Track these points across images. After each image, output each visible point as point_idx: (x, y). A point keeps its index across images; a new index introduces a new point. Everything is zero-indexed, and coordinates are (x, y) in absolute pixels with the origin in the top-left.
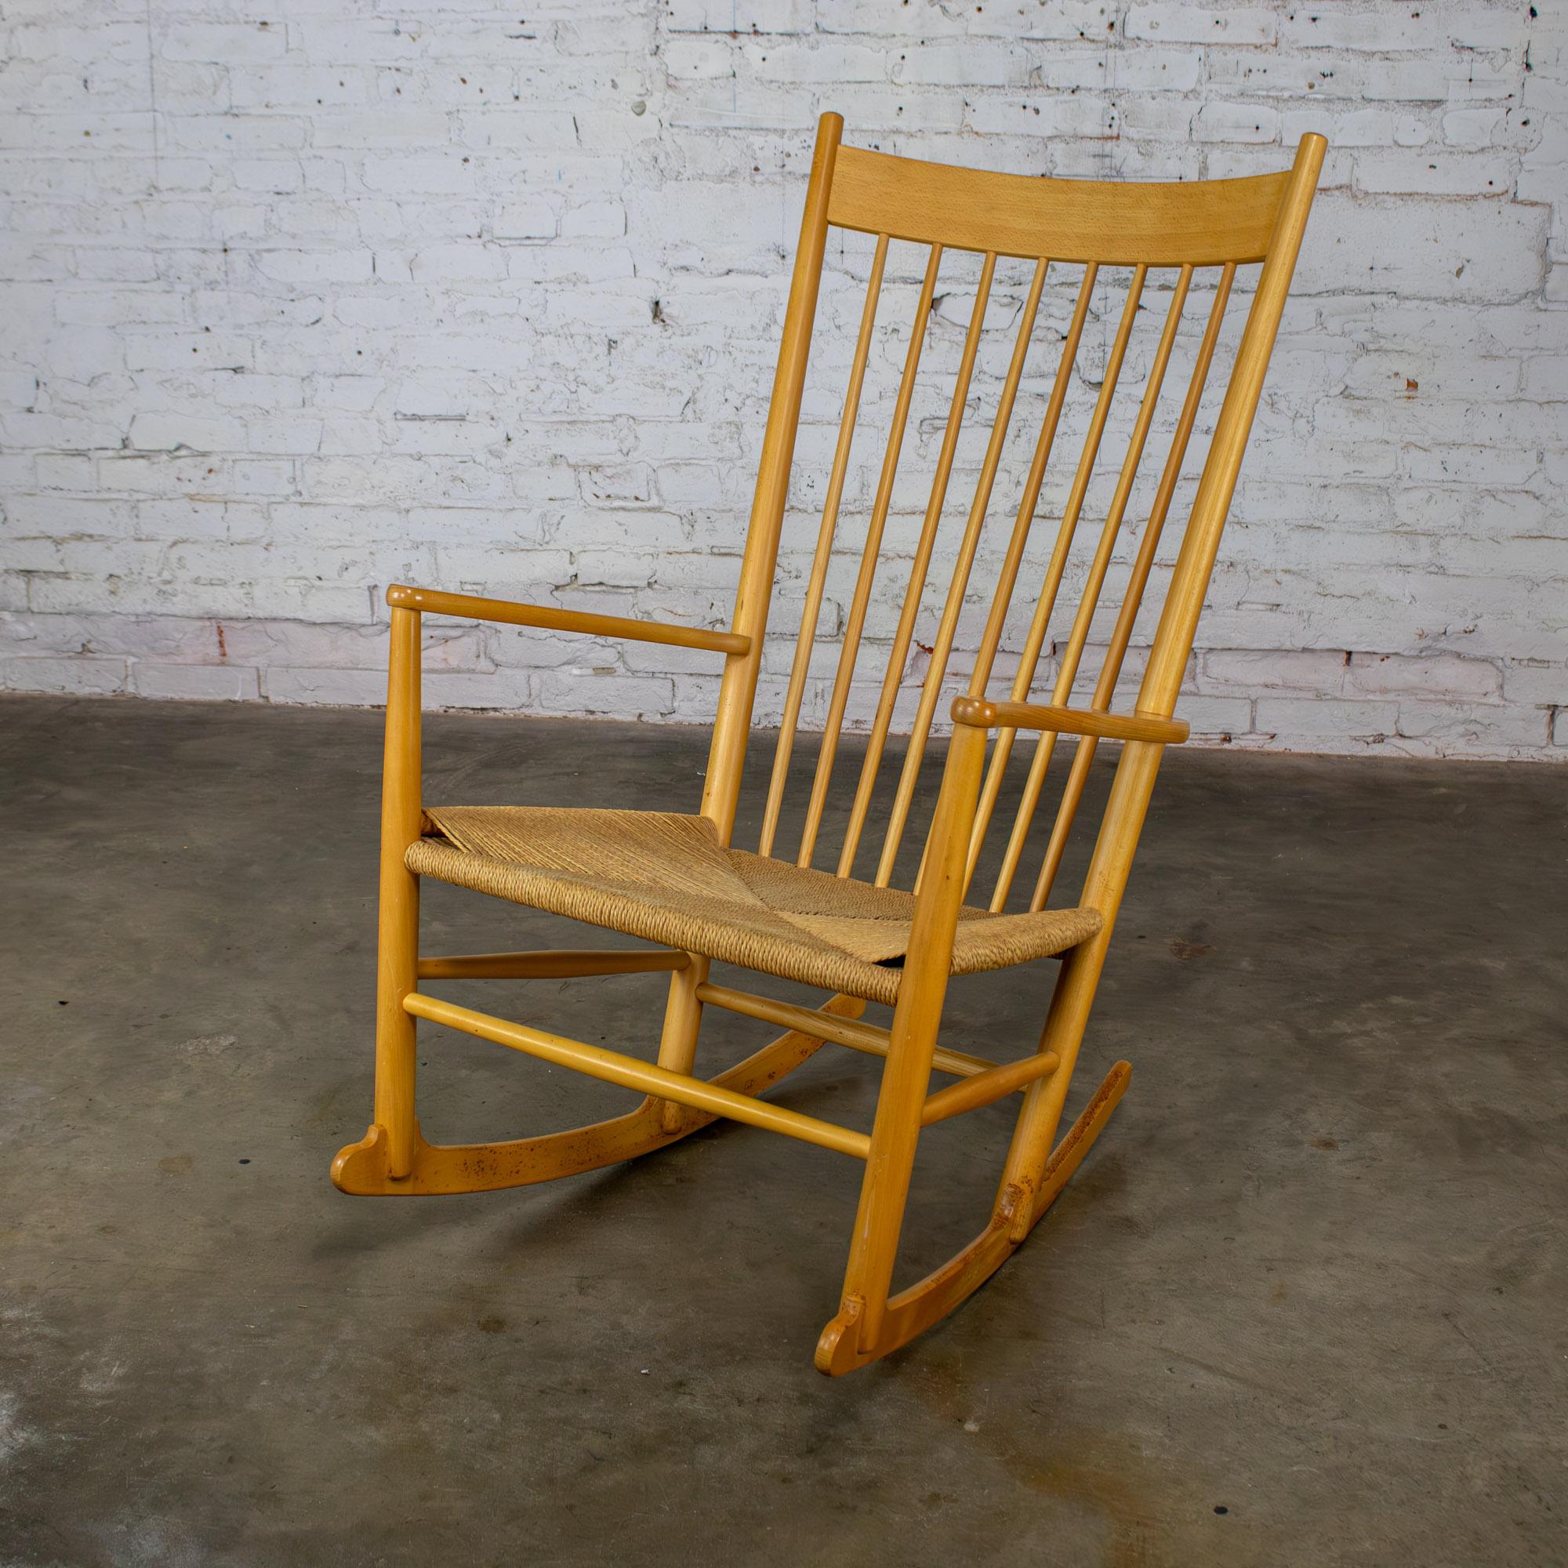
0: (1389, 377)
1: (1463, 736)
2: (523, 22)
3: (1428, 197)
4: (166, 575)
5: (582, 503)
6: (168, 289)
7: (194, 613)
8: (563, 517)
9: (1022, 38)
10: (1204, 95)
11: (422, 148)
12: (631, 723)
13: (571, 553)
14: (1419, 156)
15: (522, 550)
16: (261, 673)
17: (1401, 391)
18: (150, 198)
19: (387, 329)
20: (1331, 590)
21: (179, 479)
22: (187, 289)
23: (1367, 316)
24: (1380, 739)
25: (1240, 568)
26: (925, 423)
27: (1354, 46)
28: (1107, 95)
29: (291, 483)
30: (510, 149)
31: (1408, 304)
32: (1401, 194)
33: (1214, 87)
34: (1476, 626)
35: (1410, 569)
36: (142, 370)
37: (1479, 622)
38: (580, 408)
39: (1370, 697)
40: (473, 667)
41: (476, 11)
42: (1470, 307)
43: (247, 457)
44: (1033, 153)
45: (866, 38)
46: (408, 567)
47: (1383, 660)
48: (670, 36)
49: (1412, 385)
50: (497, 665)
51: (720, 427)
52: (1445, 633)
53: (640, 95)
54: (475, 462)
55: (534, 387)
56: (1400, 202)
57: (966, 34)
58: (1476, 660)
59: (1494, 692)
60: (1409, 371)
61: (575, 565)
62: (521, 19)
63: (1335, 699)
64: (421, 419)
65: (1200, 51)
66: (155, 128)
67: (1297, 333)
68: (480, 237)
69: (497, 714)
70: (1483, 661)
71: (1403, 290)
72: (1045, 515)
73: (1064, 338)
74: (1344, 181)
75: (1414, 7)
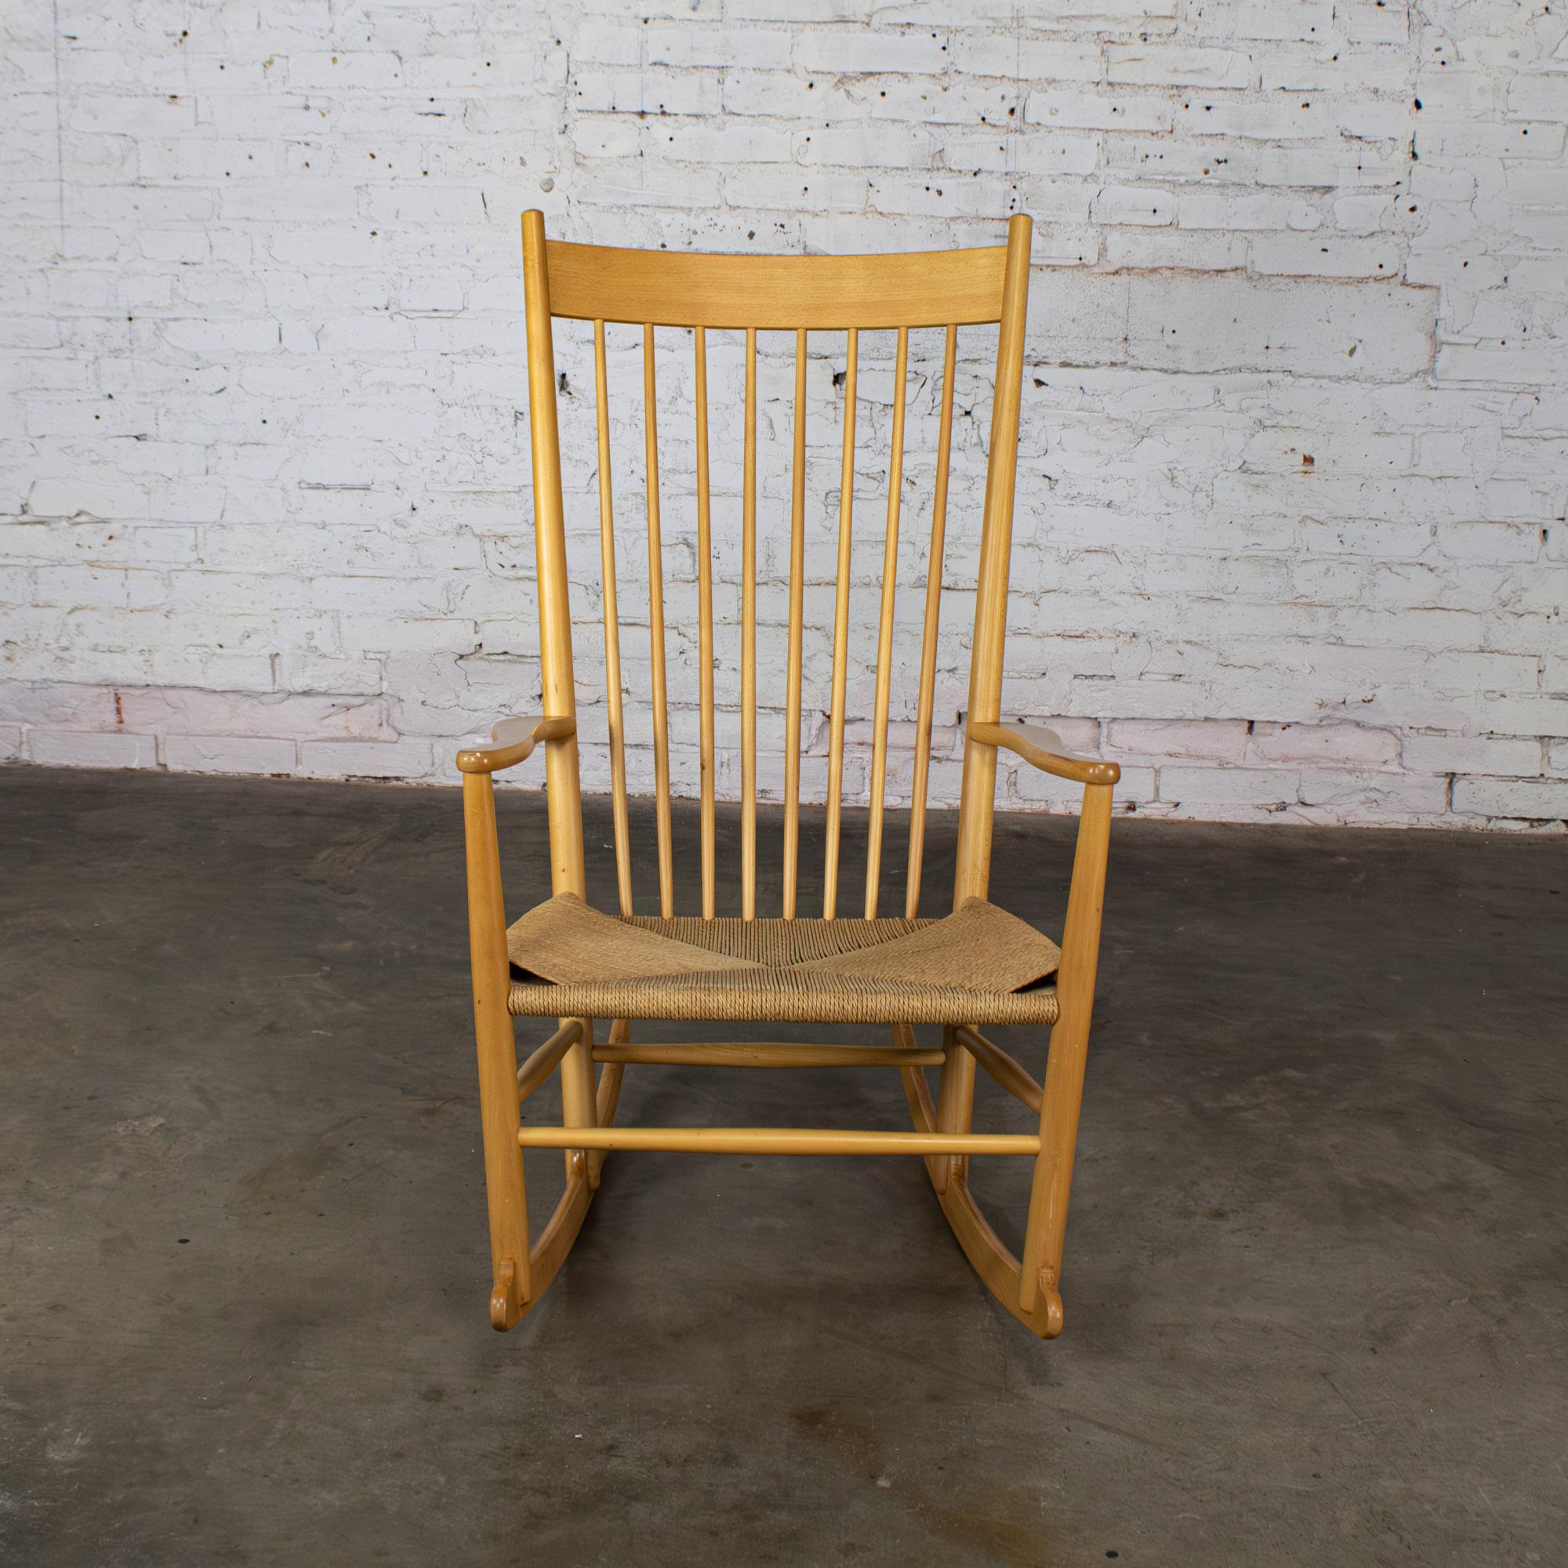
0: (1286, 453)
1: (1363, 803)
2: (432, 100)
3: (1320, 279)
4: (64, 642)
5: (487, 573)
6: (71, 356)
7: (92, 681)
8: (468, 586)
9: (926, 122)
10: (1102, 179)
11: (330, 220)
12: (537, 792)
13: (476, 623)
14: (1312, 239)
15: (426, 619)
16: (160, 740)
17: (1298, 466)
18: (56, 266)
19: (293, 398)
20: (1232, 661)
21: (78, 545)
22: (90, 356)
23: (1263, 393)
24: (1282, 807)
25: (1143, 639)
26: (830, 495)
27: (1246, 134)
28: (1008, 177)
29: (193, 551)
30: (418, 224)
31: (1303, 382)
32: (1294, 276)
33: (1112, 171)
34: (1374, 695)
35: (1309, 640)
36: (43, 437)
37: (1377, 691)
38: (486, 478)
39: (1271, 766)
40: (375, 736)
41: (385, 88)
42: (1363, 385)
43: (148, 524)
44: (937, 233)
45: (772, 120)
46: (310, 635)
47: (1284, 729)
48: (579, 115)
49: (1309, 460)
50: (400, 734)
51: (626, 499)
52: (1344, 702)
53: (549, 172)
54: (379, 531)
55: (440, 458)
56: (1292, 284)
57: (870, 118)
58: (1375, 728)
59: (1393, 760)
60: (1305, 447)
61: (480, 635)
62: (430, 97)
63: (1238, 768)
64: (326, 488)
65: (1098, 137)
66: (61, 198)
67: (1196, 409)
68: (387, 309)
69: (400, 783)
70: (1382, 729)
71: (1298, 369)
72: (952, 586)
73: (968, 413)
74: (1238, 262)
75: (1304, 98)
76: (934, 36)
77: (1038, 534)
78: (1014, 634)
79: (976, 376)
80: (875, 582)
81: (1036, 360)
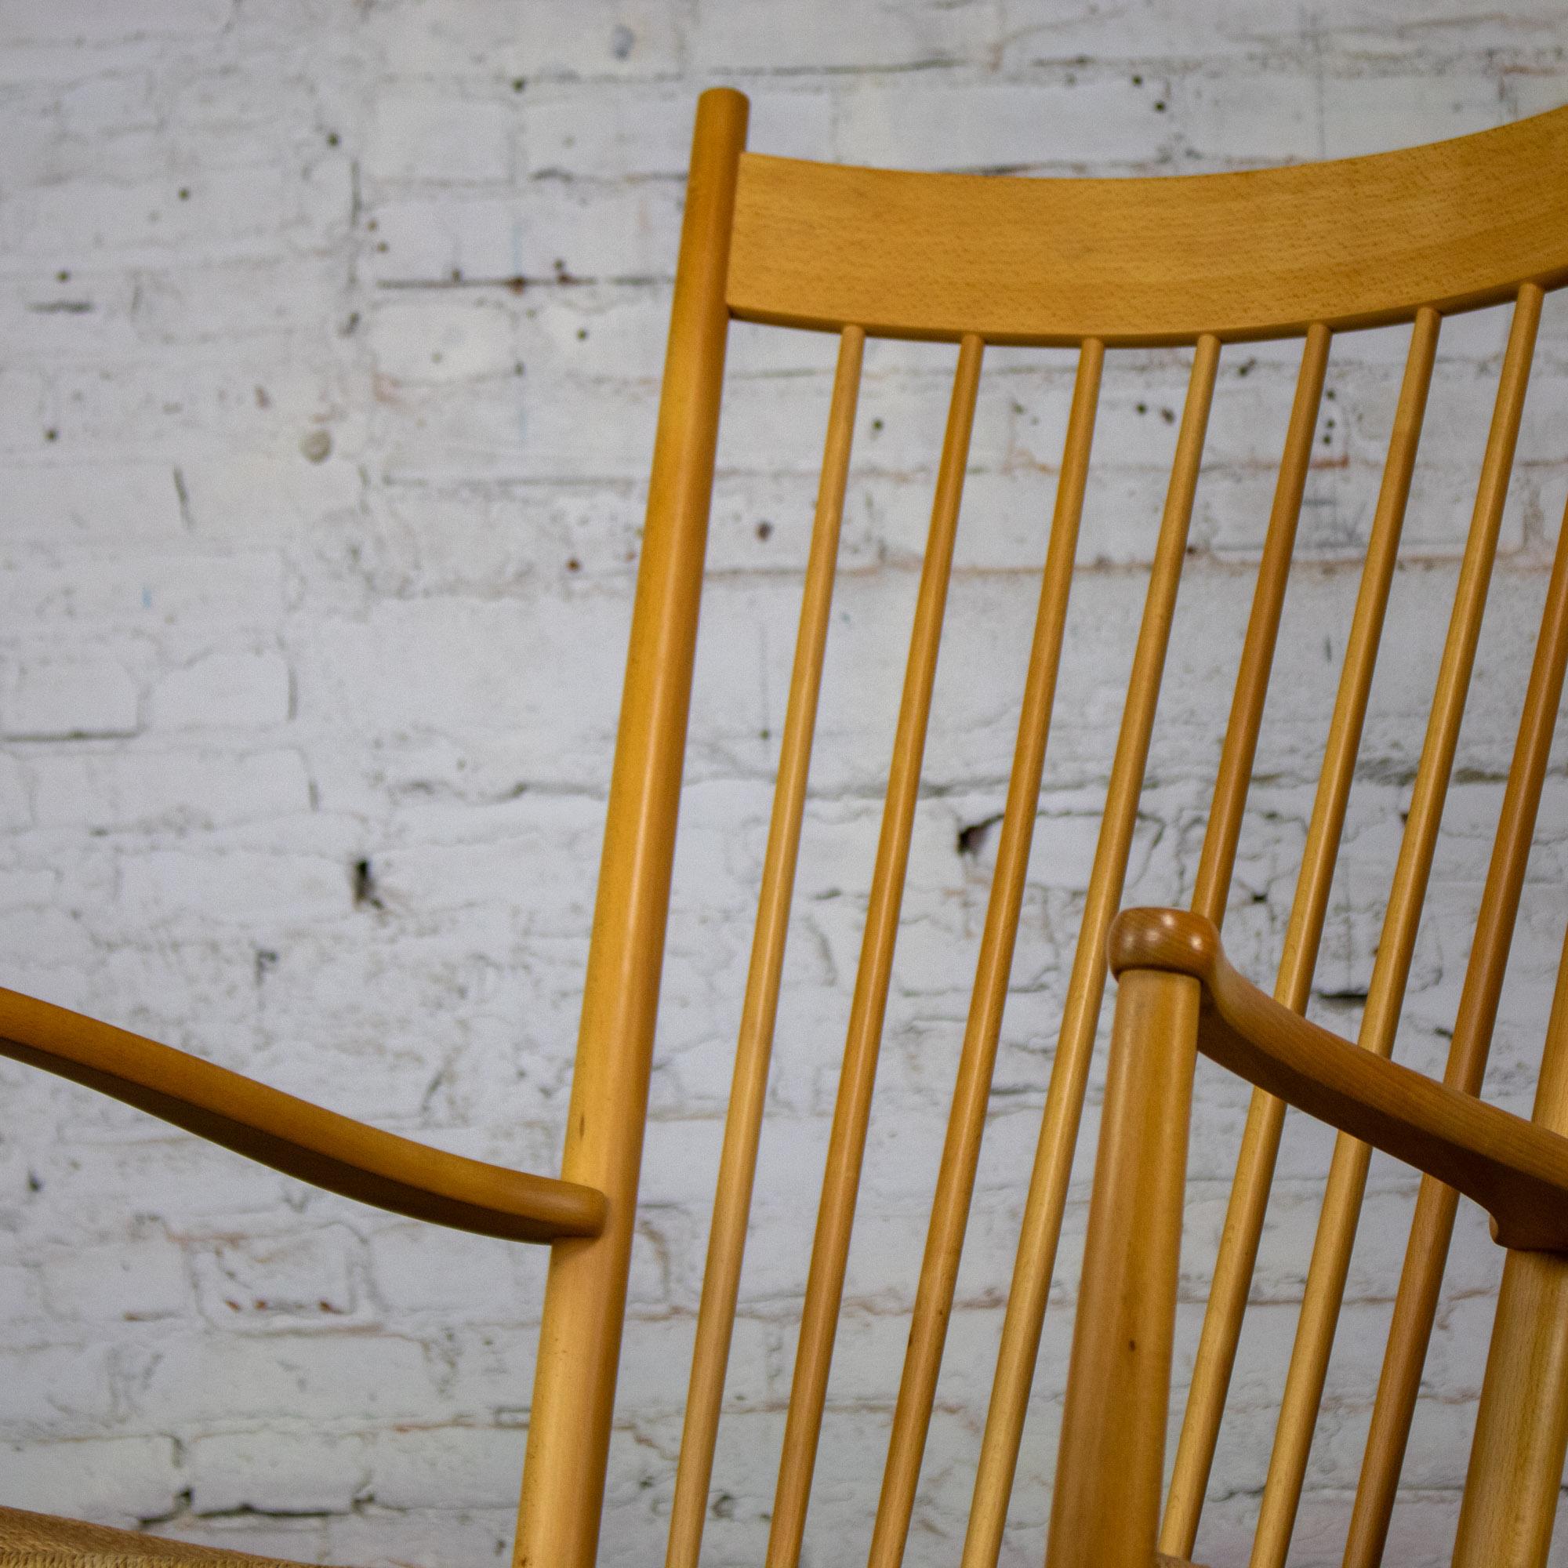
2: (64, 276)
5: (200, 1323)
8: (157, 1358)
13: (177, 1441)
15: (62, 1441)
30: (37, 546)
48: (380, 295)
51: (508, 1135)
53: (319, 419)
61: (187, 1470)
62: (59, 270)
73: (1259, 899)
76: (1137, 81)
81: (1401, 769)
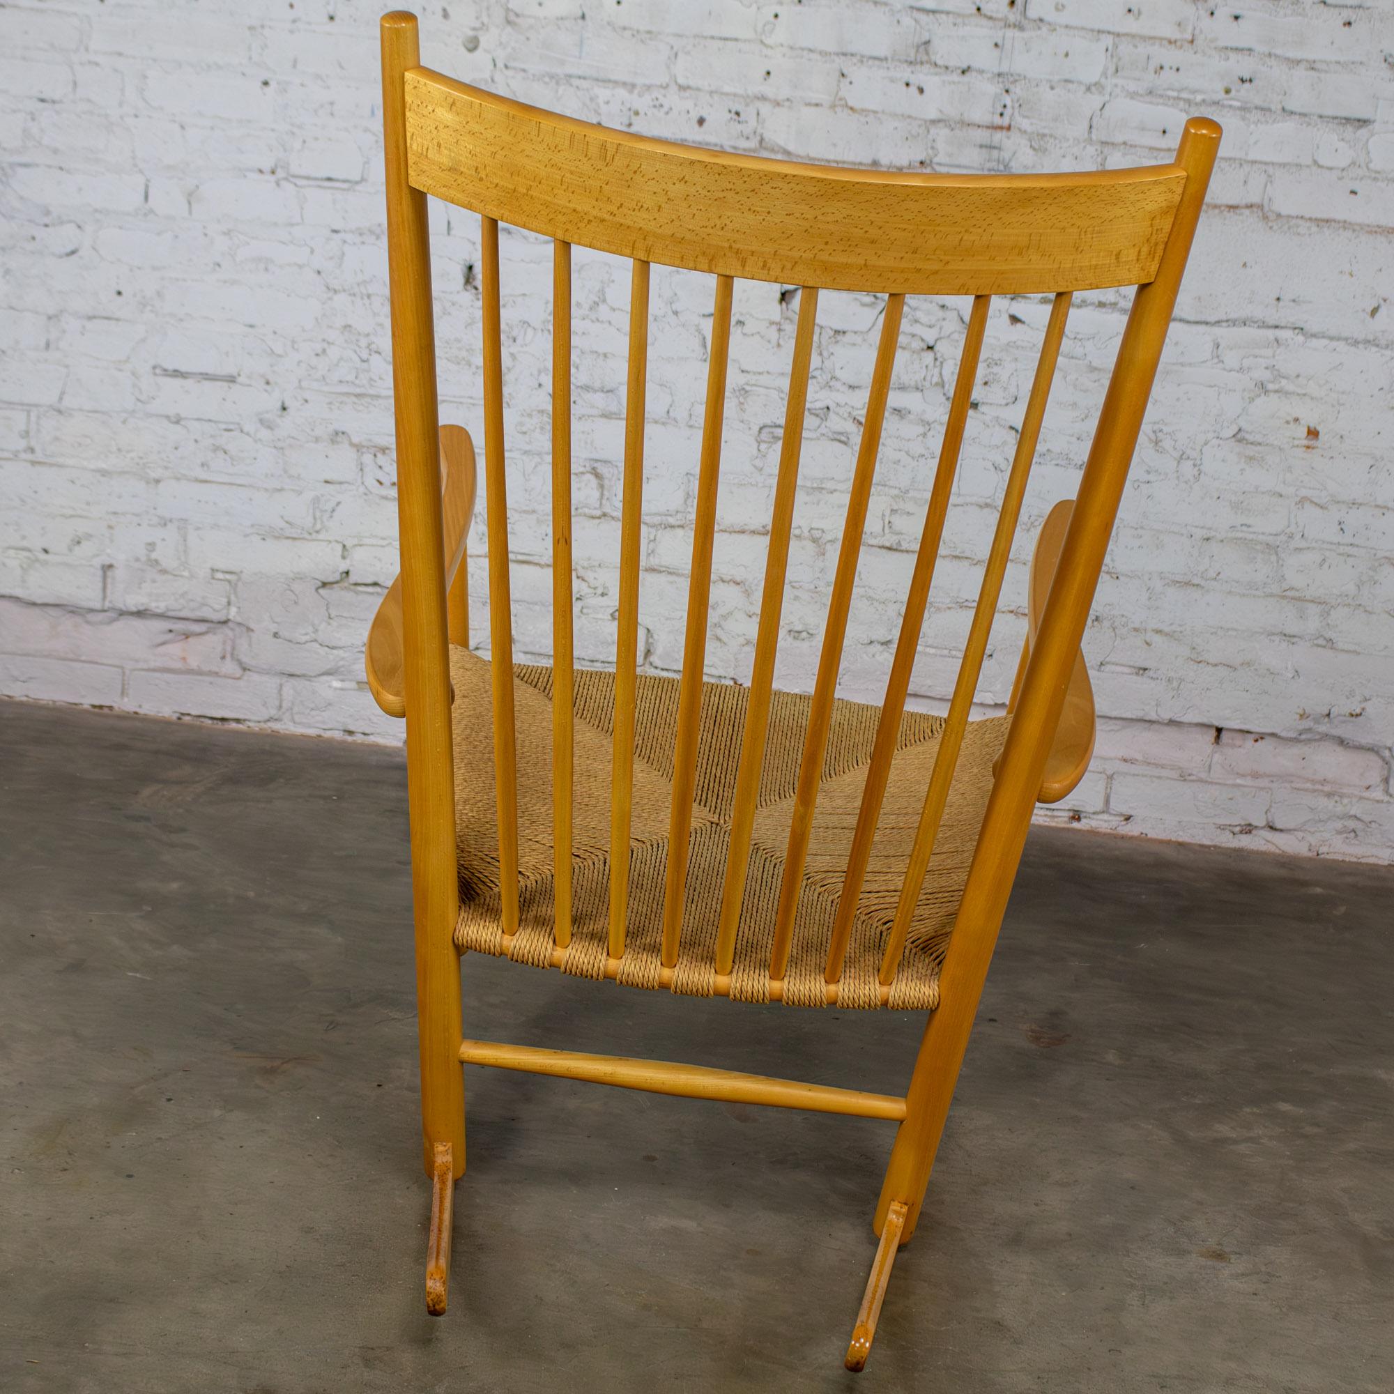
0: (1288, 422)
1: (1339, 833)
3: (1346, 225)
5: (362, 489)
8: (339, 503)
9: (912, 8)
10: (1108, 89)
11: (217, 65)
12: (397, 748)
13: (344, 546)
14: (1340, 179)
15: (288, 538)
17: (1300, 439)
19: (154, 268)
20: (1206, 658)
23: (1269, 352)
24: (1248, 829)
25: (1106, 624)
26: (766, 430)
27: (1279, 52)
28: (1001, 80)
29: (23, 437)
30: (318, 77)
31: (1314, 342)
32: (1316, 219)
33: (1120, 82)
34: (1363, 709)
35: (1294, 640)
37: (1368, 705)
38: (371, 379)
39: (1239, 781)
40: (216, 669)
42: (1384, 351)
44: (913, 136)
46: (151, 546)
47: (1256, 741)
49: (1313, 433)
50: (245, 669)
51: (530, 415)
52: (1329, 715)
53: (474, 29)
54: (242, 431)
55: (319, 351)
56: (1314, 229)
58: (1360, 748)
59: (1378, 786)
60: (1310, 417)
61: (348, 561)
63: (1201, 781)
64: (184, 376)
65: (1108, 41)
67: (1190, 364)
68: (273, 172)
69: (241, 726)
70: (1369, 749)
71: (1313, 326)
72: (895, 547)
73: (930, 348)
74: (1255, 199)
75: (1346, 14)
77: (997, 494)
78: (961, 607)
79: (943, 306)
80: (806, 534)
